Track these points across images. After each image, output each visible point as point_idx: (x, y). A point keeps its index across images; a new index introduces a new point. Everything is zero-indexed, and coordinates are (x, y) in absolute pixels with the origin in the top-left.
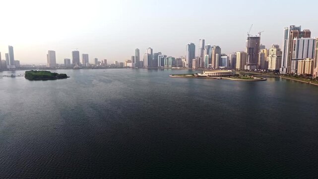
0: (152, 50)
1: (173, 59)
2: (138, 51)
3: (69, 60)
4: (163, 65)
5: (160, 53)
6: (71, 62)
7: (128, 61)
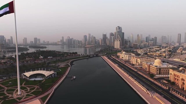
1: (79, 41)
3: (33, 42)
4: (74, 43)
7: (59, 42)
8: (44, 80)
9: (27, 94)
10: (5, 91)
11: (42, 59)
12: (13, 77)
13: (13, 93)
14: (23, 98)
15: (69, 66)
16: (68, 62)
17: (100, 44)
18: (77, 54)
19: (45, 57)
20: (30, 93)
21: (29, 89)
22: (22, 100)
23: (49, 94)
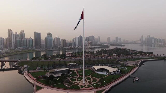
0: (149, 36)
1: (160, 40)
2: (142, 36)
3: (114, 40)
4: (155, 42)
5: (154, 37)
6: (115, 41)
7: (138, 41)
8: (108, 75)
9: (89, 84)
10: (77, 78)
11: (115, 56)
12: (87, 68)
13: (80, 81)
14: (84, 86)
15: (137, 66)
16: (138, 62)
18: (153, 54)
19: (118, 55)
20: (91, 84)
21: (92, 80)
22: (83, 88)
23: (105, 89)
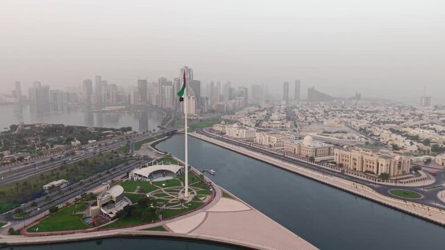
0: (40, 84)
7: (7, 96)
17: (132, 102)
23: (223, 191)
